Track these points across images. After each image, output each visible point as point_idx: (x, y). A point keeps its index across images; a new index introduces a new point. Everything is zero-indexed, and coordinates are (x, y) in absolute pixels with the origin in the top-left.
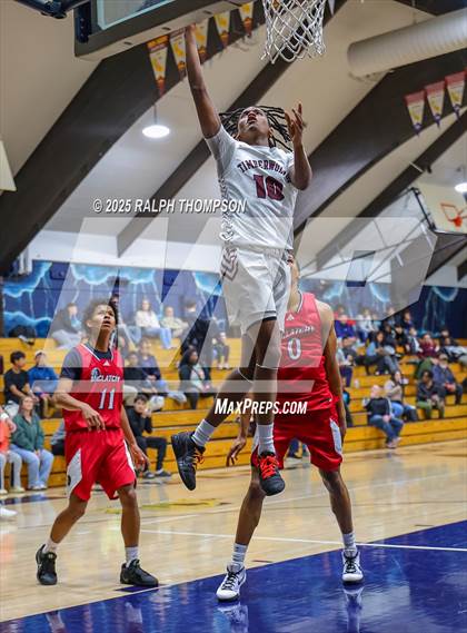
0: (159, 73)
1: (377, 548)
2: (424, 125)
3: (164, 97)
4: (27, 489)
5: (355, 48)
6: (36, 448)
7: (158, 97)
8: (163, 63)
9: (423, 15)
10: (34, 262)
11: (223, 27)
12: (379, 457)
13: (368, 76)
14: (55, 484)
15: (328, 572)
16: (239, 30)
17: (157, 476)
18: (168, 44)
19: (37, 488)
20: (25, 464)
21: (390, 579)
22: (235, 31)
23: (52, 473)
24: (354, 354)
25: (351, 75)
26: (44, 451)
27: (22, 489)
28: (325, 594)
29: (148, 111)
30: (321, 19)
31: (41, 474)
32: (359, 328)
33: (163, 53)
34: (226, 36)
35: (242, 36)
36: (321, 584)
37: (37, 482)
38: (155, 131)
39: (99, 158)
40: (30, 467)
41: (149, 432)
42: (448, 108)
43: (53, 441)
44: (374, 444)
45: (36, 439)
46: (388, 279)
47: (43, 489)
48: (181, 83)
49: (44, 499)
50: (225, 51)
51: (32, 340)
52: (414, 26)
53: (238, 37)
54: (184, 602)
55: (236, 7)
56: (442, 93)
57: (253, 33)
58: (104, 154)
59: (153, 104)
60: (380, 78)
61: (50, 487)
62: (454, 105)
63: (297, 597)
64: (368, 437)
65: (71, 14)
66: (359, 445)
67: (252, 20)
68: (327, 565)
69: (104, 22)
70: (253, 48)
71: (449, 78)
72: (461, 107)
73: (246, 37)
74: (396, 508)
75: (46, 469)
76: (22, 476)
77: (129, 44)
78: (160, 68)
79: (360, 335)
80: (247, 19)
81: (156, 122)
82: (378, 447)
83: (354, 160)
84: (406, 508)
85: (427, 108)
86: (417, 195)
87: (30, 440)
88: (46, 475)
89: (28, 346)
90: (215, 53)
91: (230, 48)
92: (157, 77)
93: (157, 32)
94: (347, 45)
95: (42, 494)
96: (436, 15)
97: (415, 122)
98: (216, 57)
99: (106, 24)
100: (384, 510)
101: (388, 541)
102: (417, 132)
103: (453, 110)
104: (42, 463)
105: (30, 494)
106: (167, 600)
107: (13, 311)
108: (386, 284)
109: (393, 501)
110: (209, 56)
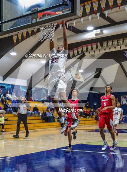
0: (15, 41)
1: (59, 150)
2: (73, 57)
3: (16, 47)
5: (59, 39)
7: (15, 46)
8: (16, 39)
9: (74, 33)
11: (30, 32)
16: (33, 33)
18: (17, 35)
21: (61, 157)
22: (32, 33)
25: (57, 45)
28: (47, 160)
29: (12, 49)
33: (16, 36)
34: (30, 34)
36: (45, 158)
38: (13, 54)
42: (78, 54)
48: (20, 44)
52: (72, 36)
53: (33, 35)
55: (33, 29)
56: (77, 50)
57: (37, 34)
59: (13, 48)
62: (79, 53)
63: (40, 160)
64: (58, 125)
66: (55, 126)
67: (37, 31)
70: (36, 37)
71: (78, 47)
72: (81, 54)
73: (35, 35)
78: (15, 40)
80: (35, 31)
81: (13, 52)
84: (64, 141)
85: (74, 53)
86: (70, 72)
91: (31, 37)
92: (14, 42)
93: (16, 33)
94: (57, 38)
96: (77, 33)
97: (71, 56)
98: (28, 38)
99: (5, 30)
101: (61, 148)
102: (71, 59)
103: (79, 54)
106: (10, 160)
109: (62, 139)
110: (26, 38)
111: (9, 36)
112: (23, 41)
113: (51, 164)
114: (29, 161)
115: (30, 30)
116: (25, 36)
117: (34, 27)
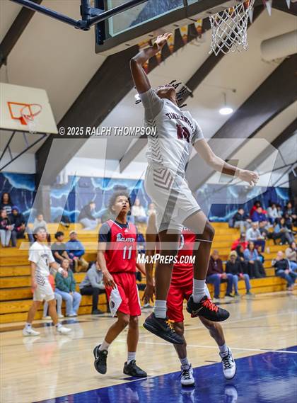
1: (282, 354)
4: (65, 316)
5: (265, 43)
6: (71, 291)
10: (69, 176)
11: (184, 32)
12: (282, 296)
13: (274, 60)
14: (81, 313)
15: (251, 368)
16: (194, 33)
17: (145, 308)
19: (71, 315)
20: (64, 300)
21: (290, 373)
22: (191, 35)
23: (80, 306)
24: (266, 232)
25: (263, 60)
26: (76, 293)
27: (62, 316)
28: (251, 382)
30: (246, 28)
31: (74, 307)
32: (269, 215)
34: (186, 37)
35: (196, 38)
36: (247, 376)
37: (72, 312)
39: (108, 113)
40: (67, 303)
41: (140, 280)
43: (81, 286)
44: (279, 287)
45: (71, 285)
46: (287, 185)
47: (75, 316)
48: (158, 67)
49: (76, 322)
50: (185, 47)
51: (68, 224)
53: (193, 38)
54: (162, 387)
55: (192, 22)
57: (202, 35)
58: (111, 110)
60: (281, 61)
61: (79, 315)
64: (276, 284)
65: (93, 28)
66: (270, 288)
67: (202, 27)
68: (251, 364)
69: (113, 33)
70: (202, 44)
73: (198, 38)
74: (293, 328)
75: (77, 303)
76: (62, 308)
77: (128, 45)
79: (270, 220)
80: (199, 27)
82: (282, 290)
83: (266, 112)
87: (67, 286)
88: (77, 307)
89: (66, 228)
90: (179, 48)
91: (188, 45)
93: (145, 38)
94: (262, 40)
95: (75, 319)
98: (181, 49)
99: (114, 33)
100: (286, 329)
101: (288, 349)
104: (74, 300)
105: (67, 319)
106: (152, 385)
107: (56, 207)
108: (286, 188)
109: (292, 324)
110: (175, 50)
111: (128, 47)
112: (166, 60)
113: (263, 394)
114: (204, 387)
115: (184, 26)
116: (171, 45)
117: (194, 17)
